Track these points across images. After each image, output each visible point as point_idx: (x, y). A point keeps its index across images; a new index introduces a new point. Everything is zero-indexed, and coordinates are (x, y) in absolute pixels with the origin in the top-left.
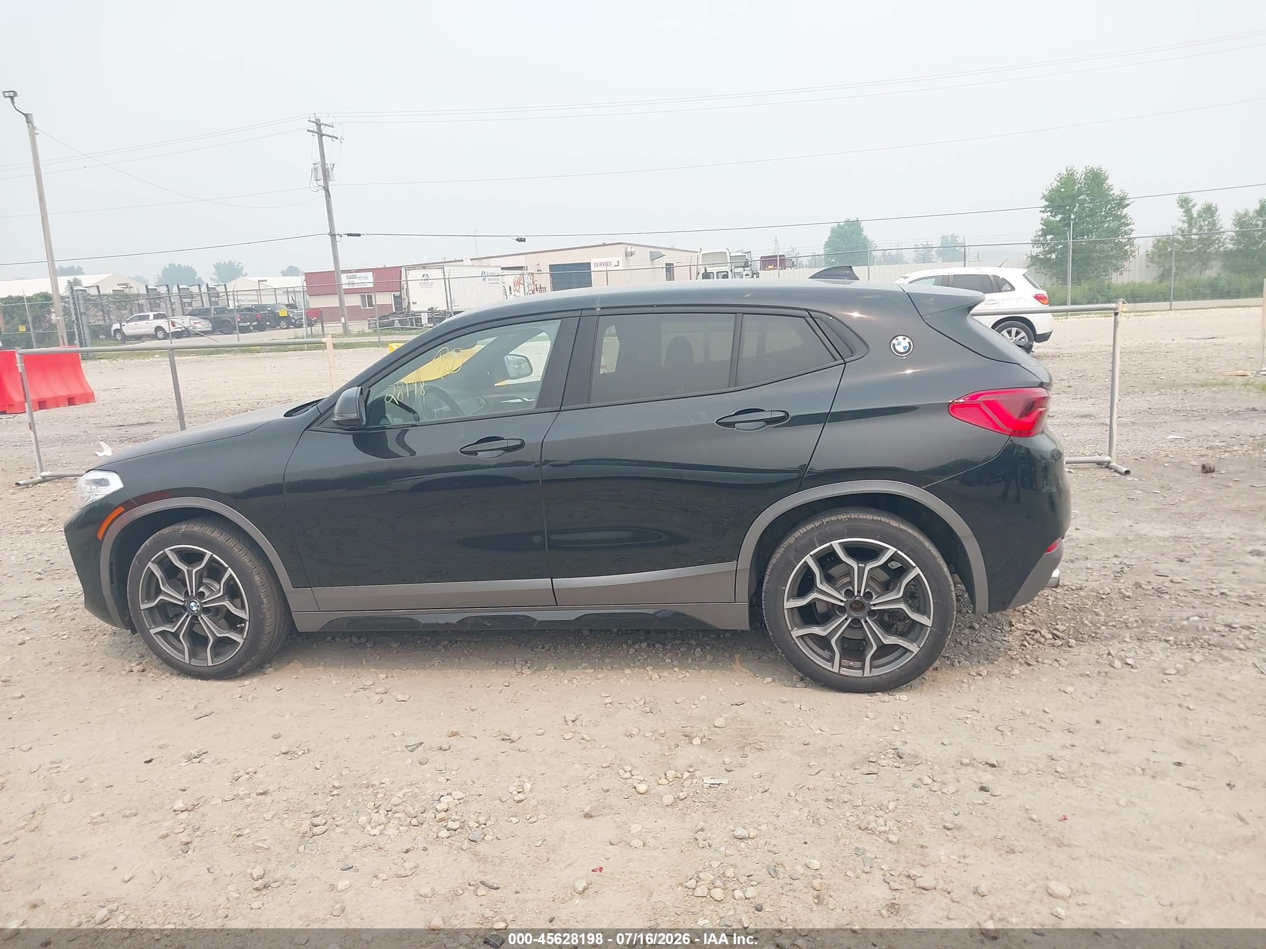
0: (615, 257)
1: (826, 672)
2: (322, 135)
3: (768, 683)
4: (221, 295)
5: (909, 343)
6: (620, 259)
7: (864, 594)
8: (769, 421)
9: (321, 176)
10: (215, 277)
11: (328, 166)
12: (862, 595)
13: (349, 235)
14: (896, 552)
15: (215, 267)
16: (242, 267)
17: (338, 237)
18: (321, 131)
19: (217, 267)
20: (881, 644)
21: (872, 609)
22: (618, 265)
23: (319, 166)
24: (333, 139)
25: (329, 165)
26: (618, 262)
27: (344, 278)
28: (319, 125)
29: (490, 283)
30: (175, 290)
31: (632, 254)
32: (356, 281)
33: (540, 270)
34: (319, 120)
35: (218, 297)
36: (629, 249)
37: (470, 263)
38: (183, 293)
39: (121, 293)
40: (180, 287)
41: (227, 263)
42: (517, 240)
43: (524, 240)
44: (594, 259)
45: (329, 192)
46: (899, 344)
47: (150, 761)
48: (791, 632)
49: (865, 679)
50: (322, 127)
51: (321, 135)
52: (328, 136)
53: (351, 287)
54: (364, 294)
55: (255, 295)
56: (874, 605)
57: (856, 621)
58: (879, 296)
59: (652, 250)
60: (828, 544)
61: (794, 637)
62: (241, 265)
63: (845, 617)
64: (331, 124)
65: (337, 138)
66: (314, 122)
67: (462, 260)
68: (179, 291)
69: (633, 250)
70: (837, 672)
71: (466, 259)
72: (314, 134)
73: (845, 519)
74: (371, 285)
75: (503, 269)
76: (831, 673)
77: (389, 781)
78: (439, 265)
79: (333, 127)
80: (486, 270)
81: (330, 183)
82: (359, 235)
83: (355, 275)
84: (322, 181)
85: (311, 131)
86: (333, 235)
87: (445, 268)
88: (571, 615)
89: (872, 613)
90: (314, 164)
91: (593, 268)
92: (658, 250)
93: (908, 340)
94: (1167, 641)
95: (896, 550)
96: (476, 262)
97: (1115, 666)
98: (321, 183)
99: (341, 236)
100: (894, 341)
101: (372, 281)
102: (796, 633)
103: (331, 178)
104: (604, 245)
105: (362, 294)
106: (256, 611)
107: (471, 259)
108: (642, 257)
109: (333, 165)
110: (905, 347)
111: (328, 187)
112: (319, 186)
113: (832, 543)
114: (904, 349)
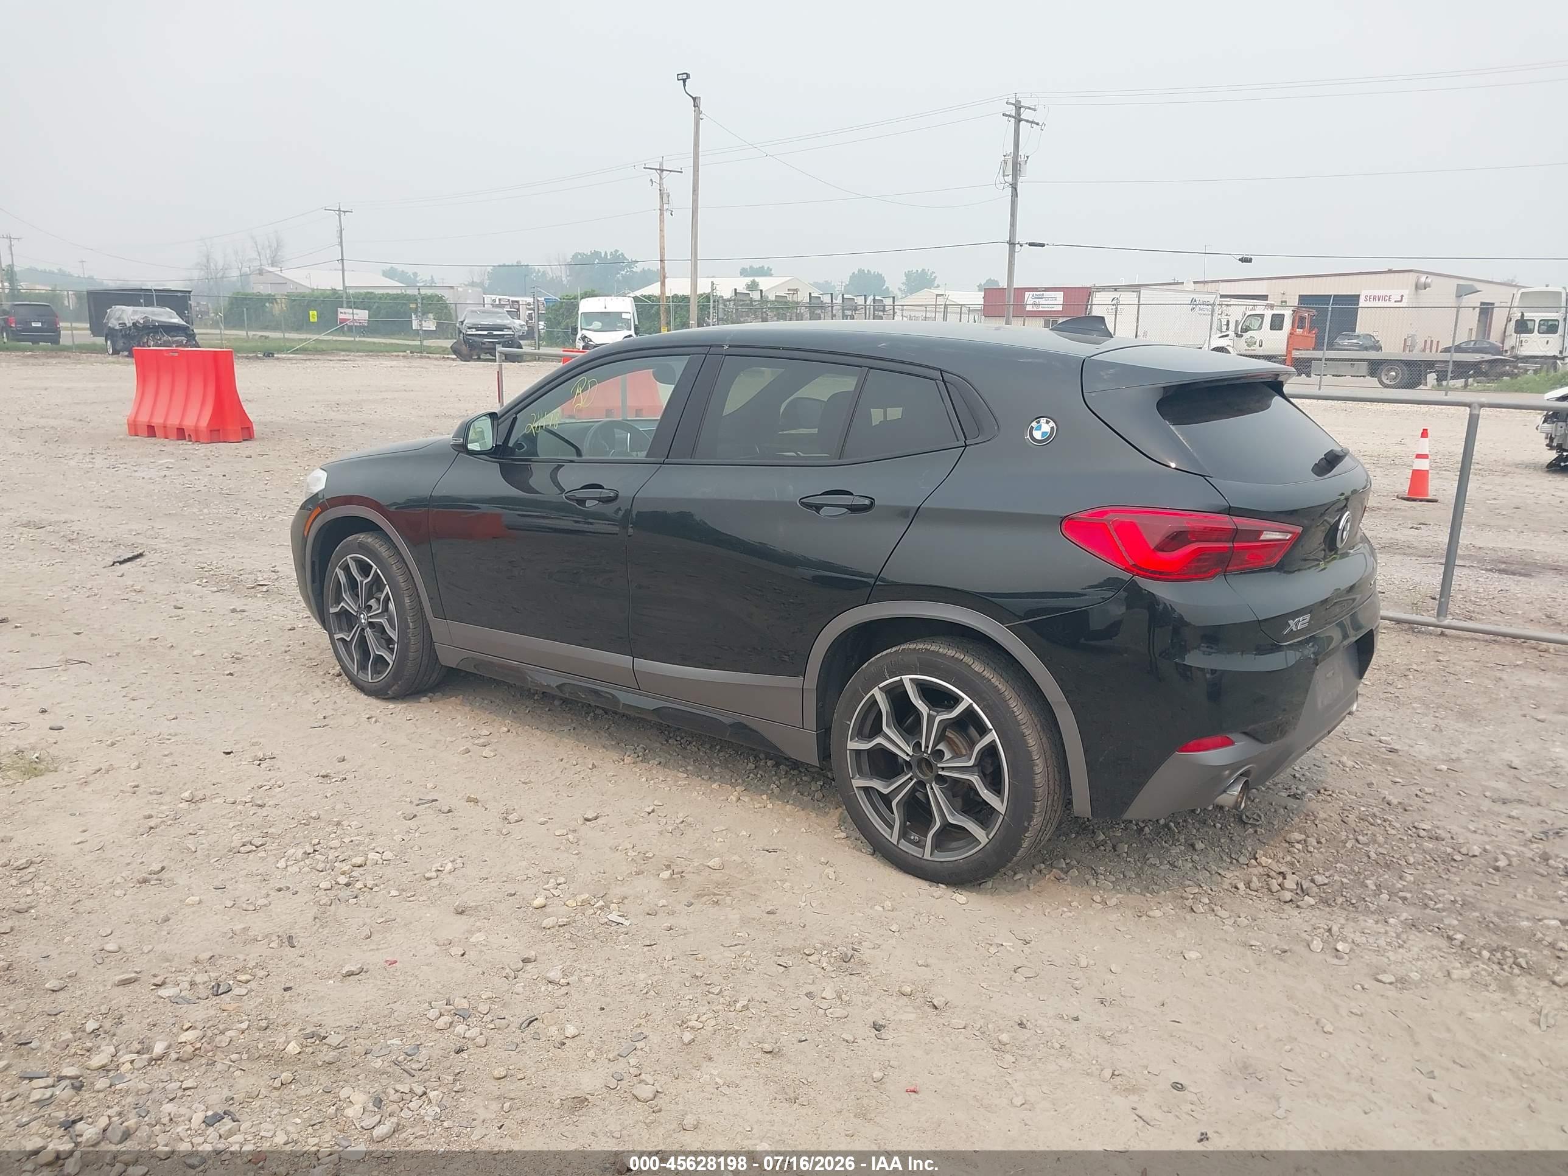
0: (1400, 291)
1: (884, 840)
2: (1020, 120)
3: (839, 838)
4: (887, 308)
5: (1053, 428)
6: (1406, 292)
7: (932, 753)
8: (853, 509)
9: (1010, 171)
10: (903, 287)
11: (1021, 159)
12: (929, 752)
13: (1031, 244)
14: (971, 704)
15: (906, 275)
16: (935, 277)
17: (1017, 246)
18: (1019, 115)
19: (908, 275)
20: (946, 823)
21: (939, 773)
22: (1401, 301)
23: (1010, 159)
24: (1033, 125)
25: (1023, 157)
26: (1402, 296)
27: (1029, 298)
28: (1018, 107)
29: (1201, 314)
30: (839, 300)
31: (1425, 286)
32: (1042, 301)
33: (1285, 302)
34: (1020, 102)
35: (884, 311)
36: (1423, 279)
37: (1192, 286)
38: (847, 303)
39: (784, 300)
40: (845, 296)
41: (919, 271)
42: (1240, 260)
43: (1250, 261)
44: (1365, 290)
45: (1016, 190)
46: (1039, 428)
47: (229, 753)
48: (852, 780)
49: (925, 862)
50: (1022, 110)
51: (1018, 120)
52: (1028, 121)
53: (1035, 309)
54: (1049, 318)
55: (922, 311)
56: (943, 769)
57: (921, 784)
58: (1041, 361)
59: (1462, 282)
60: (898, 678)
61: (854, 787)
62: (934, 275)
63: (909, 776)
64: (1033, 107)
65: (1037, 124)
66: (1013, 104)
67: (1183, 283)
68: (843, 301)
69: (1429, 280)
70: (896, 844)
71: (1188, 281)
72: (1010, 118)
73: (922, 649)
74: (1060, 308)
75: (1222, 296)
76: (889, 843)
77: (356, 825)
78: (1135, 288)
79: (1035, 110)
80: (1197, 297)
81: (1020, 179)
82: (1043, 245)
83: (1043, 294)
84: (1011, 176)
85: (1007, 115)
86: (1012, 244)
87: (1142, 291)
88: (650, 704)
89: (941, 779)
90: (1005, 156)
91: (1362, 303)
92: (1470, 283)
93: (1052, 424)
94: (1450, 938)
95: (971, 701)
96: (1200, 287)
97: (1312, 947)
98: (1009, 179)
99: (1021, 246)
100: (1034, 424)
101: (1062, 303)
102: (858, 783)
103: (1022, 174)
104: (1390, 271)
105: (1047, 318)
106: (403, 633)
107: (1194, 282)
108: (1442, 292)
109: (1028, 157)
110: (1044, 434)
111: (1016, 184)
112: (1006, 182)
113: (903, 677)
114: (1042, 436)
